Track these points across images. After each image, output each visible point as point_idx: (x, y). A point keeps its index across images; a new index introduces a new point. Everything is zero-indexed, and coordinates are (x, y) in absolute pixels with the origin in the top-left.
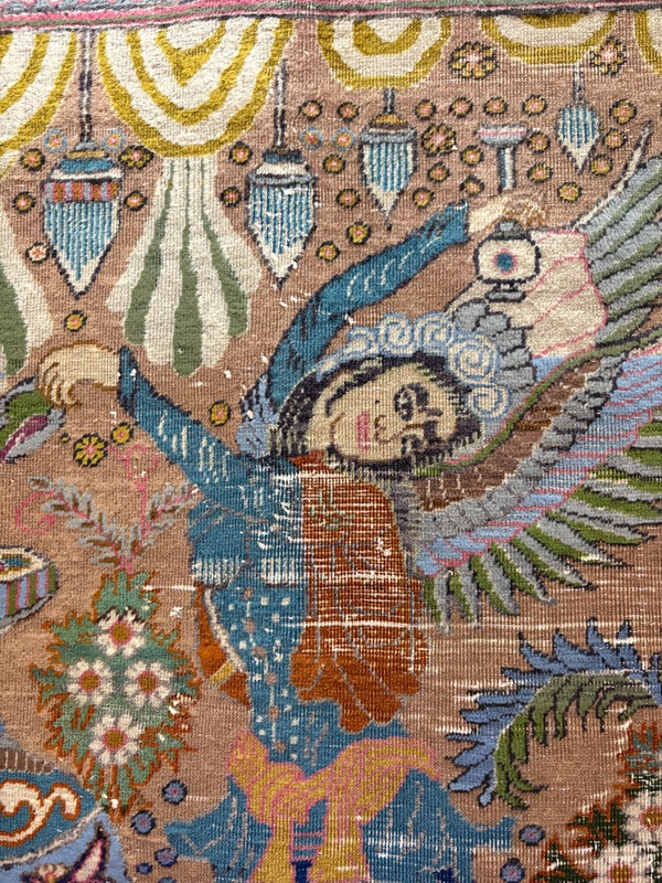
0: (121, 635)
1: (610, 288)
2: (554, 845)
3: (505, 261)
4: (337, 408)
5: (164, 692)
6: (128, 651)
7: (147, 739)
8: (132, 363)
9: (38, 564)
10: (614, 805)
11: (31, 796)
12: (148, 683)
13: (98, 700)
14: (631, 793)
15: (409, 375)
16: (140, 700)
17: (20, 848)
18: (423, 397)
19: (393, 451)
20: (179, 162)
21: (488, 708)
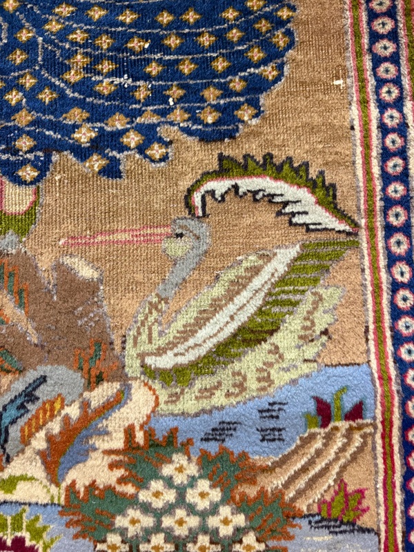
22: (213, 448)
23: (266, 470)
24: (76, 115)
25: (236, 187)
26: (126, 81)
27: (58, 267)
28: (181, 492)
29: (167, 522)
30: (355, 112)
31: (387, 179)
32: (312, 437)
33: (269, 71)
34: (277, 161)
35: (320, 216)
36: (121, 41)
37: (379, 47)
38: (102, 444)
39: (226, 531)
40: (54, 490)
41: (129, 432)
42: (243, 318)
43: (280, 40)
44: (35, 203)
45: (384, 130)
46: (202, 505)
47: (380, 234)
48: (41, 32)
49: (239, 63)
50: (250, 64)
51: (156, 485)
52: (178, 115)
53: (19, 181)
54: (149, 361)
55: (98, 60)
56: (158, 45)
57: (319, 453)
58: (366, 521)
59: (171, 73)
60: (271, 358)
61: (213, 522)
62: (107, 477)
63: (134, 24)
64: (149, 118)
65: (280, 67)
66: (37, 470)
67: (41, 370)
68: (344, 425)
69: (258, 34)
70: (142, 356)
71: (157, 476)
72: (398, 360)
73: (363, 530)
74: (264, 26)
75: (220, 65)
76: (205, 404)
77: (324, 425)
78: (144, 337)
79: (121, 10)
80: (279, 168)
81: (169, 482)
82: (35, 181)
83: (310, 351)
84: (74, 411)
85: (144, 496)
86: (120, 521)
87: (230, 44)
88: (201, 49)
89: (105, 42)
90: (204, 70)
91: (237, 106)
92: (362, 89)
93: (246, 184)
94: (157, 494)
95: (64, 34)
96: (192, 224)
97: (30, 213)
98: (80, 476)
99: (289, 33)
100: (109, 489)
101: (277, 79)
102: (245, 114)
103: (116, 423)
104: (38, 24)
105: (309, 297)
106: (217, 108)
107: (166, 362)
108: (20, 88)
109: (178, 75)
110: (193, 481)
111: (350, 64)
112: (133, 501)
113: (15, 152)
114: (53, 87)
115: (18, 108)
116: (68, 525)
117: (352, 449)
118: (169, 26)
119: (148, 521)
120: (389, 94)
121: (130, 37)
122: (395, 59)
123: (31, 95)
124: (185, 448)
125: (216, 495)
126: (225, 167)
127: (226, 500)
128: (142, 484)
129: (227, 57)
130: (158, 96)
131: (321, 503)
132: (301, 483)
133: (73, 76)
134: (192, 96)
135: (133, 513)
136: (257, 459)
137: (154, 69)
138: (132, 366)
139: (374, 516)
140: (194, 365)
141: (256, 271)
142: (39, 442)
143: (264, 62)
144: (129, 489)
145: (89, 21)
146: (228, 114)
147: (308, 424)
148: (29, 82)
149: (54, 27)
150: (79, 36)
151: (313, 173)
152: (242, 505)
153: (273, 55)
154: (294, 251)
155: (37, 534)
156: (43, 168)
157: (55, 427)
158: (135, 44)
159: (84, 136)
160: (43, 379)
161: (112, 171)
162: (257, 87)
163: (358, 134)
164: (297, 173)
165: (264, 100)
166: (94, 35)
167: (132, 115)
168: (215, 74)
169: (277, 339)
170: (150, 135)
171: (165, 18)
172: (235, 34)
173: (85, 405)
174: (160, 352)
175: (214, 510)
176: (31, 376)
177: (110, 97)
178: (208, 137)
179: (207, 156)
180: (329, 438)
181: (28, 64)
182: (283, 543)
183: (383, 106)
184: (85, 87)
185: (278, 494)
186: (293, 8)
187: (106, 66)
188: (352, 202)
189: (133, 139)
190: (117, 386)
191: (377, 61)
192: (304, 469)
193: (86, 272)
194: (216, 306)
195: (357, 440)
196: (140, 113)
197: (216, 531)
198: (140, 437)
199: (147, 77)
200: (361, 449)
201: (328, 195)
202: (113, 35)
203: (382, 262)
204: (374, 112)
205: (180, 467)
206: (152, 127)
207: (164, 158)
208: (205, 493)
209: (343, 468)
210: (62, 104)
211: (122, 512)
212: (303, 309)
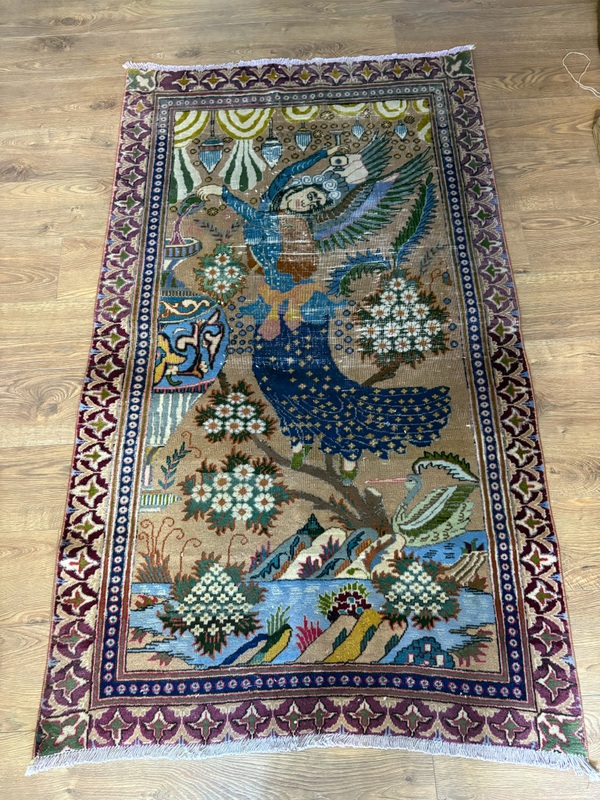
0: (222, 259)
1: (370, 166)
2: (359, 305)
3: (339, 161)
4: (290, 198)
5: (237, 274)
6: (225, 264)
7: (233, 286)
8: (226, 189)
9: (195, 242)
10: (377, 295)
11: (194, 303)
12: (232, 272)
13: (215, 277)
14: (382, 292)
15: (311, 189)
16: (229, 276)
17: (190, 316)
18: (316, 195)
19: (307, 209)
20: (241, 141)
21: (338, 272)
22: (428, 560)
23: (447, 569)
24: (370, 436)
25: (431, 464)
26: (388, 424)
27: (366, 491)
28: (416, 576)
29: (411, 587)
30: (475, 437)
31: (489, 462)
32: (465, 557)
33: (442, 421)
34: (447, 454)
35: (463, 474)
36: (385, 410)
37: (483, 413)
38: (386, 557)
39: (434, 592)
40: (368, 574)
41: (396, 553)
42: (439, 510)
43: (446, 410)
44: (356, 467)
45: (487, 444)
46: (424, 582)
47: (488, 483)
48: (356, 406)
49: (430, 418)
50: (434, 418)
51: (407, 574)
52: (408, 437)
53: (350, 460)
54: (402, 527)
55: (378, 416)
56: (399, 410)
57: (468, 563)
58: (486, 590)
59: (404, 421)
60: (448, 527)
61: (428, 588)
62: (389, 570)
63: (390, 403)
64: (397, 438)
65: (446, 420)
66: (362, 566)
67: (362, 530)
68: (477, 553)
69: (437, 407)
70: (399, 525)
71: (407, 570)
72: (496, 529)
73: (486, 594)
74: (439, 405)
75: (423, 418)
76: (424, 543)
77: (469, 552)
78: (399, 519)
79: (385, 399)
80: (447, 457)
81: (411, 573)
82: (356, 459)
83: (462, 525)
84: (375, 544)
85: (402, 578)
86: (394, 587)
87: (427, 411)
88: (415, 412)
89: (380, 410)
90: (417, 420)
91: (431, 434)
92: (478, 428)
93: (435, 463)
94: (407, 577)
95: (364, 406)
96: (416, 477)
97: (354, 471)
98: (379, 569)
99: (449, 407)
100: (389, 574)
101: (445, 424)
102: (434, 436)
103: (391, 549)
104: (355, 403)
105: (462, 505)
106: (422, 434)
107: (409, 527)
108: (349, 426)
109: (408, 422)
110: (420, 573)
111: (473, 419)
112: (398, 579)
113: (349, 449)
114: (361, 426)
115: (349, 433)
116: (375, 587)
117: (480, 562)
118: (404, 404)
119: (404, 587)
120: (488, 430)
121: (389, 408)
122: (489, 417)
123: (353, 428)
124: (417, 560)
125: (429, 578)
126: (426, 456)
127: (433, 580)
128: (402, 573)
129: (425, 416)
130: (400, 429)
131: (470, 582)
132: (462, 574)
133: (368, 422)
134: (413, 431)
135: (398, 584)
136: (444, 565)
137: (398, 420)
138: (396, 528)
139: (490, 588)
140: (419, 529)
141: (441, 495)
142: (363, 556)
143: (440, 418)
144: (396, 575)
145: (374, 402)
146: (427, 437)
147: (463, 552)
148: (352, 423)
149: (361, 404)
150: (370, 408)
151: (461, 459)
152: (440, 583)
153: (443, 415)
154: (454, 488)
155: (362, 591)
156: (359, 455)
157: (368, 550)
158: (392, 411)
159: (373, 443)
160: (363, 533)
161: (384, 456)
162: (438, 427)
163: (477, 444)
164: (454, 459)
165: (440, 431)
166: (376, 407)
167: (390, 436)
168: (421, 421)
169: (450, 520)
170: (398, 444)
171: (402, 402)
172: (428, 408)
173: (379, 542)
174: (406, 524)
175: (429, 584)
176: (358, 532)
177: (383, 429)
178: (420, 445)
179: (420, 451)
180: (471, 558)
181: (350, 417)
182: (456, 597)
183: (486, 435)
184: (373, 425)
185: (453, 578)
186: (449, 398)
187: (380, 418)
188: (476, 468)
189: (392, 445)
190: (390, 536)
191: (483, 418)
192: (463, 569)
193: (376, 493)
194: (426, 508)
195: (482, 559)
196: (393, 435)
197: (430, 592)
198: (400, 555)
199: (396, 422)
200: (483, 562)
201: (466, 467)
202: (383, 407)
203: (489, 493)
204: (483, 437)
205: (415, 567)
206: (399, 440)
207: (404, 452)
208: (425, 578)
209: (477, 570)
210: (365, 432)
211: (394, 583)
212: (459, 510)
